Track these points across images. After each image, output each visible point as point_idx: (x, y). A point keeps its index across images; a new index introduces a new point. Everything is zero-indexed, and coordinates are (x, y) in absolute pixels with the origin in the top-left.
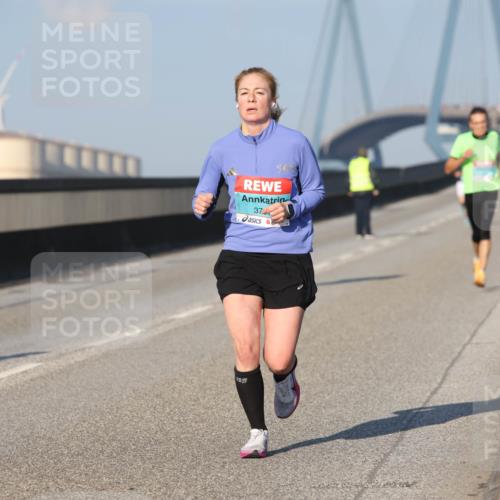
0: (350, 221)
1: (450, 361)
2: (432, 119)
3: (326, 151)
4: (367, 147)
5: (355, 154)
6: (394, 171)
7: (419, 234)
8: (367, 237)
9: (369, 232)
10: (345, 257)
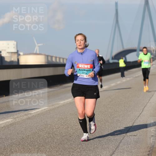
0: (120, 74)
1: (144, 106)
2: (138, 50)
3: (113, 58)
4: (123, 57)
5: (120, 59)
6: (130, 62)
7: (136, 77)
8: (124, 78)
9: (124, 77)
10: (119, 82)
